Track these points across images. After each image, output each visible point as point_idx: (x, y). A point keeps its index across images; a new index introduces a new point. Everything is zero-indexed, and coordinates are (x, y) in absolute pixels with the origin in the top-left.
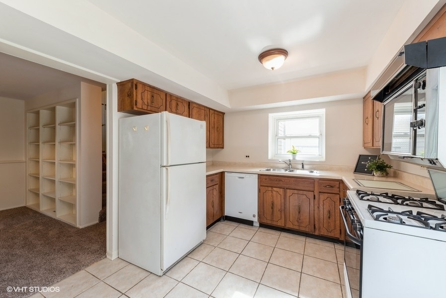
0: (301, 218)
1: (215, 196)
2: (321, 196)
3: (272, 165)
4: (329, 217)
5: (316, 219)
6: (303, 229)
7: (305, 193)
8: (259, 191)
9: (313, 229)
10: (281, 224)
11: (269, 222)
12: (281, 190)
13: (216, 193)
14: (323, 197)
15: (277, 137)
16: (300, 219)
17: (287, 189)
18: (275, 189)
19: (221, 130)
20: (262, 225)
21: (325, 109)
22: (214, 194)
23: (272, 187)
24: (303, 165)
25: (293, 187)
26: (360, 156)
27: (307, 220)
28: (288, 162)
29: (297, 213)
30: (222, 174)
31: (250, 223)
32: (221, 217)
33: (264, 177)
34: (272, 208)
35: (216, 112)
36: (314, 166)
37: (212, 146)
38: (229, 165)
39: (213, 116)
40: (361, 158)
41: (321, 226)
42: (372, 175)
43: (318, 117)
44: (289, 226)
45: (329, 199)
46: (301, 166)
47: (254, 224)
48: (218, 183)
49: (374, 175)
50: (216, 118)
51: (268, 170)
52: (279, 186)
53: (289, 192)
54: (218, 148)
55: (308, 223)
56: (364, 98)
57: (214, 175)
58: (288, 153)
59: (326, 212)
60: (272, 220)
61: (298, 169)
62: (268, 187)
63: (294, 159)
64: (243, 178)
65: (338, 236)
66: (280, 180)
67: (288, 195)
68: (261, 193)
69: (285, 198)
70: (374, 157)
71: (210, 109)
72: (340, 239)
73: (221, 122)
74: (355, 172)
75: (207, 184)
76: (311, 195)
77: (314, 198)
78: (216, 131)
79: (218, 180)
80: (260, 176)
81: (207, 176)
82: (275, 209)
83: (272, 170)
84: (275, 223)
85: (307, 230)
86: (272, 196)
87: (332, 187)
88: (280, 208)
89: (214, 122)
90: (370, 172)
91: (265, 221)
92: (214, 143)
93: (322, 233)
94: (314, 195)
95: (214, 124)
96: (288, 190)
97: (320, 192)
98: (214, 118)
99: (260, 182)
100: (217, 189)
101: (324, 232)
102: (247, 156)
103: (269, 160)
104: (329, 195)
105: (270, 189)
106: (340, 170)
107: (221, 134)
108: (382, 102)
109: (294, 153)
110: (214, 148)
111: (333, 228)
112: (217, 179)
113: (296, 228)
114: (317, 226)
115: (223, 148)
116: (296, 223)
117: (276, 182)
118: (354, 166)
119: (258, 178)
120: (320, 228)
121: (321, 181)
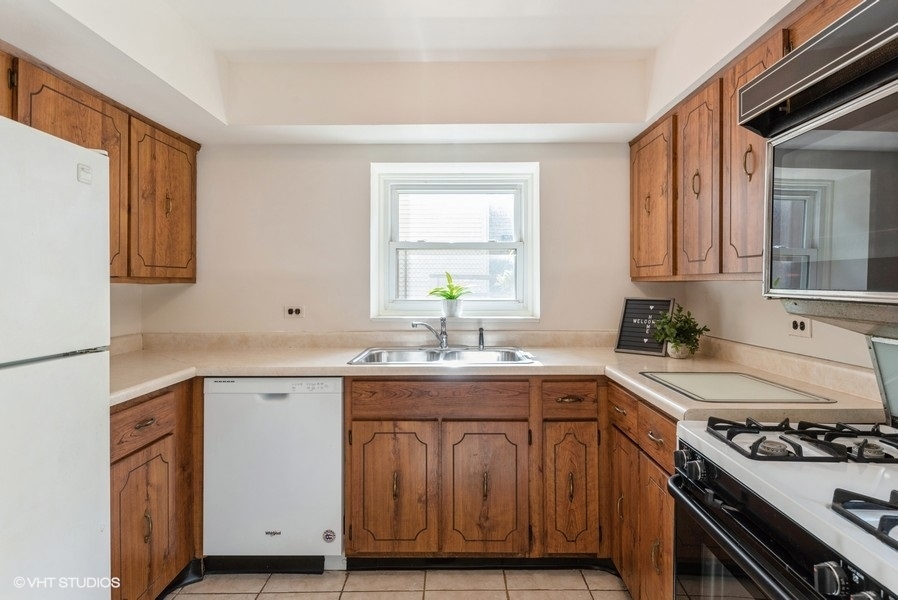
0: (492, 512)
1: (158, 490)
2: (548, 431)
3: (382, 337)
4: (571, 496)
5: (536, 507)
6: (496, 550)
7: (503, 427)
8: (348, 437)
9: (527, 541)
10: (425, 546)
11: (385, 549)
12: (428, 426)
13: (163, 474)
14: (554, 433)
15: (394, 246)
16: (487, 519)
17: (444, 420)
18: (405, 426)
19: (185, 209)
20: (357, 563)
21: (536, 165)
22: (154, 479)
23: (394, 419)
24: (481, 336)
25: (465, 413)
26: (627, 300)
27: (510, 516)
28: (438, 327)
29: (480, 497)
30: (192, 390)
31: (311, 566)
32: (187, 569)
33: (366, 385)
34: (396, 495)
35: (159, 135)
36: (513, 336)
37: (144, 272)
38: (220, 345)
39: (146, 146)
40: (632, 308)
41: (550, 527)
42: (663, 353)
43: (513, 187)
44: (455, 546)
45: (570, 438)
46: (473, 339)
47: (328, 566)
48: (173, 428)
49: (667, 355)
50: (161, 158)
51: (371, 359)
52: (418, 412)
53: (453, 431)
54: (171, 280)
55: (510, 527)
56: (632, 144)
57: (152, 397)
58: (433, 297)
59: (562, 480)
60: (396, 539)
61: (467, 348)
62: (379, 420)
63: (452, 315)
64: (283, 396)
65: (593, 549)
66: (422, 394)
67: (450, 440)
68: (356, 445)
69: (440, 455)
70: (664, 304)
71: (131, 115)
72: (599, 557)
73: (186, 179)
74: (618, 347)
75: (116, 441)
76: (518, 432)
77: (530, 443)
78: (160, 212)
79: (172, 415)
80: (353, 385)
81: (115, 411)
82: (406, 498)
83: (385, 356)
84: (404, 549)
85: (510, 551)
86: (397, 452)
87: (579, 400)
88: (422, 490)
89: (152, 171)
90: (656, 346)
91: (369, 548)
92: (153, 258)
93: (551, 551)
94: (530, 432)
95: (153, 181)
96: (450, 426)
97: (545, 420)
98: (154, 157)
99: (353, 404)
100: (169, 457)
101: (558, 547)
102: (290, 312)
103: (373, 321)
104: (569, 424)
105: (388, 426)
106: (576, 343)
107: (185, 225)
108: (765, 136)
109: (451, 298)
110: (152, 279)
111: (580, 527)
112: (167, 415)
113: (476, 548)
114: (536, 531)
115: (192, 280)
116: (476, 534)
117: (410, 402)
118: (615, 330)
119: (344, 393)
120: (544, 535)
121: (549, 385)
